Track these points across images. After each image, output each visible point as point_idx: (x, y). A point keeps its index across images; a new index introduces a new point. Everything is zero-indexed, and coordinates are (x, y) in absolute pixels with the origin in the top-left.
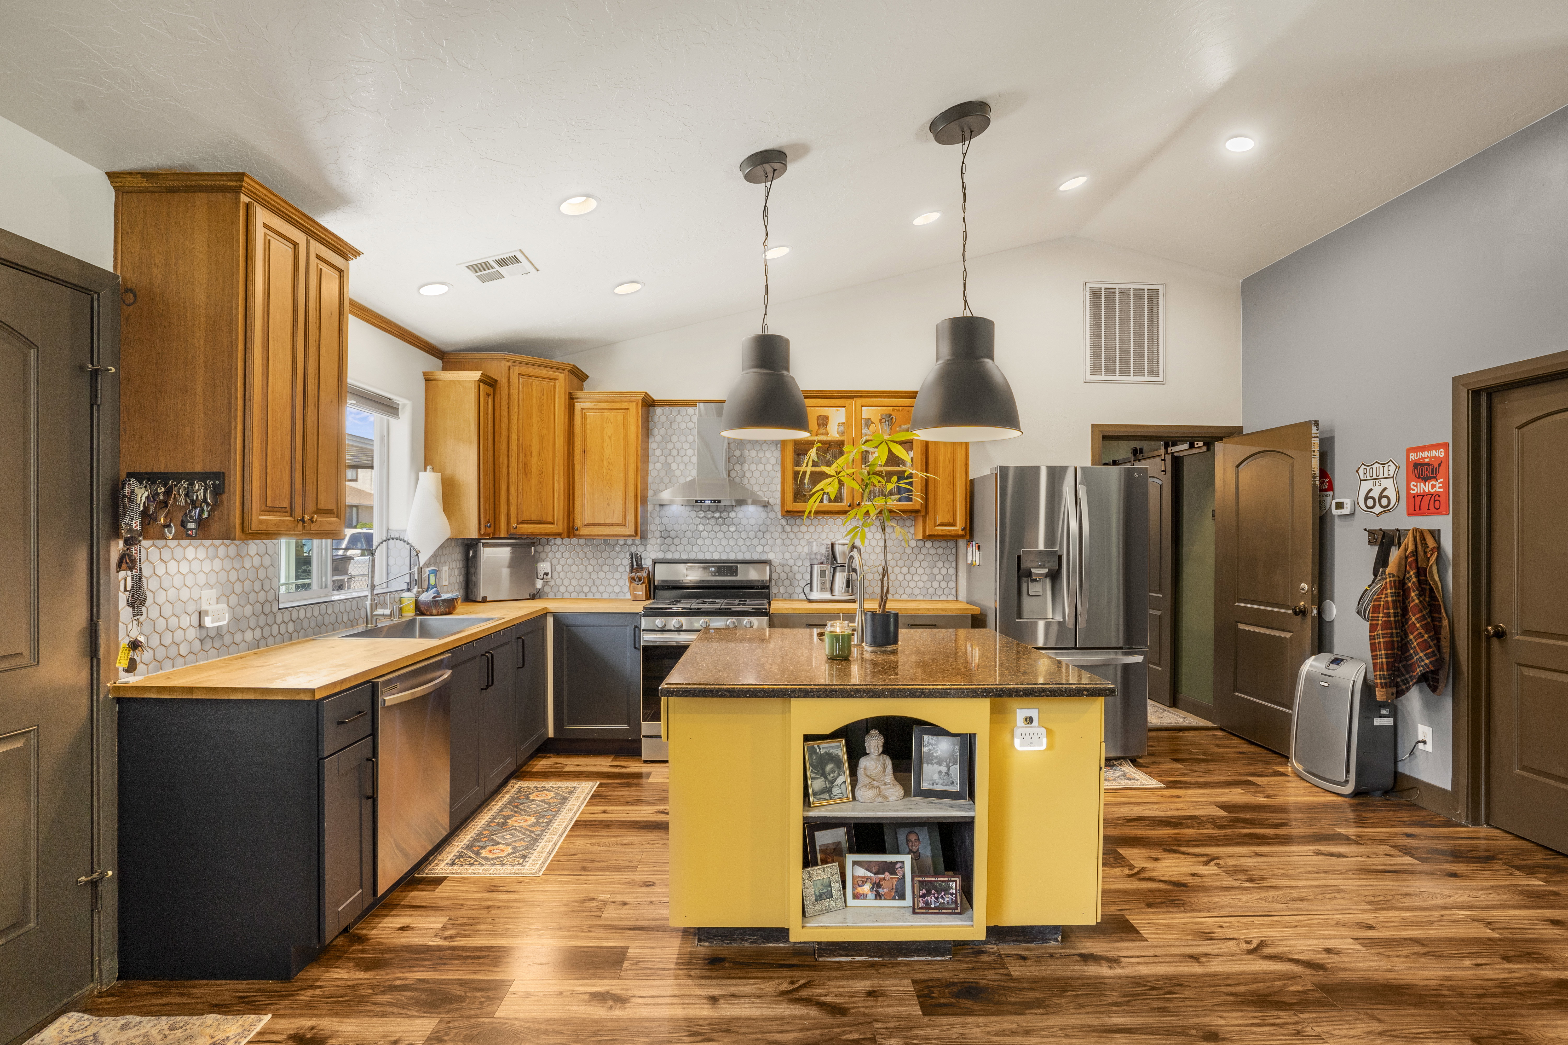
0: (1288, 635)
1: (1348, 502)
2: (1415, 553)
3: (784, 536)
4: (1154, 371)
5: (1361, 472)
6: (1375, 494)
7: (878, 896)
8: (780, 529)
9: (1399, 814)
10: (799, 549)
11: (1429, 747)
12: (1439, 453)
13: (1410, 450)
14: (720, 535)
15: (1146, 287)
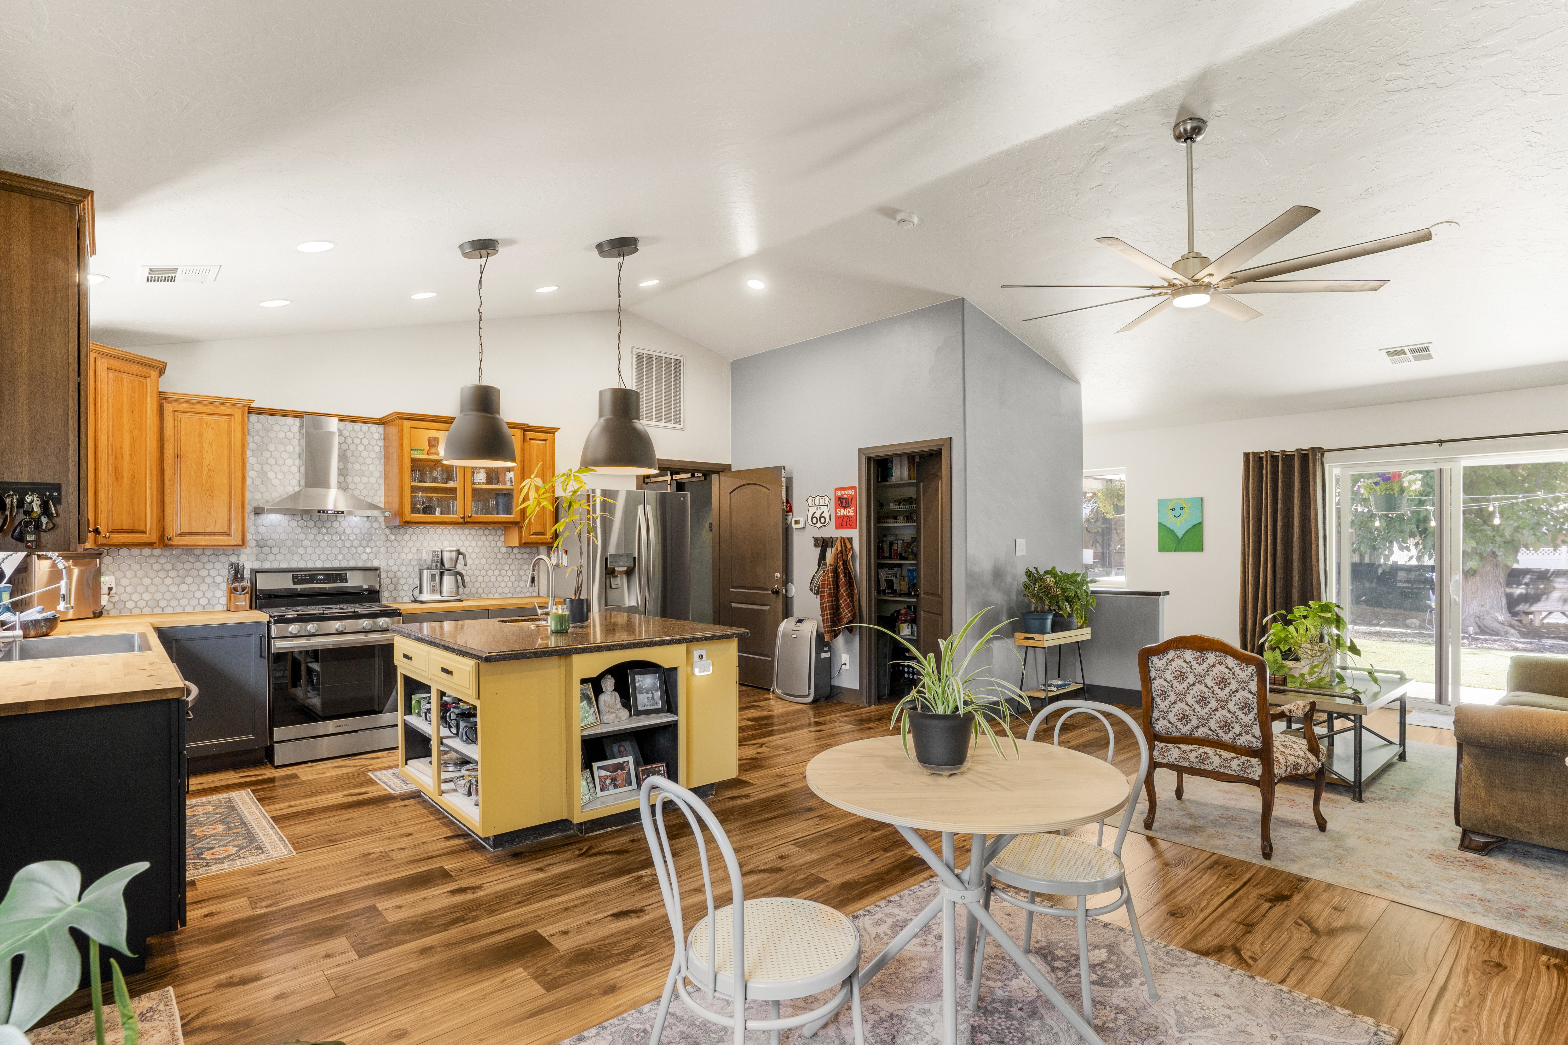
0: (767, 608)
1: (802, 520)
2: (841, 551)
3: (389, 544)
4: (678, 421)
5: (809, 501)
6: (817, 515)
7: (616, 787)
8: (383, 538)
9: (836, 708)
10: (403, 556)
11: (848, 667)
12: (852, 492)
13: (837, 489)
14: (323, 544)
15: (673, 357)
